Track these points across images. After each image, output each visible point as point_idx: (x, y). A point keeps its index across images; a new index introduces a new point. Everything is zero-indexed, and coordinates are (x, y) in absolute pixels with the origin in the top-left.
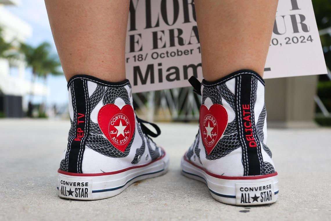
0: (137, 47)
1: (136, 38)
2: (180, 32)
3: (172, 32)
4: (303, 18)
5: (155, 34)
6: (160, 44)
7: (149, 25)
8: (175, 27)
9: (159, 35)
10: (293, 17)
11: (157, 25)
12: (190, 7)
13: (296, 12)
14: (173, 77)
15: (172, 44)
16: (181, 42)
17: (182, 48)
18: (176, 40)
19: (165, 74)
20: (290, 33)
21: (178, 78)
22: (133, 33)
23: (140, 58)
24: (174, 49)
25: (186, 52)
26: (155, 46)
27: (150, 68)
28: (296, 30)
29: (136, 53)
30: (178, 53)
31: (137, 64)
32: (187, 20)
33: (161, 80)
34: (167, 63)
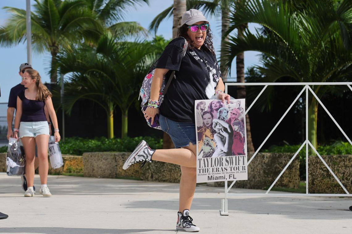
0: (209, 171)
1: (209, 169)
2: (218, 168)
3: (217, 168)
4: (245, 167)
5: (213, 168)
6: (214, 171)
7: (211, 166)
8: (217, 167)
9: (214, 169)
10: (243, 167)
11: (213, 166)
12: (221, 162)
13: (244, 166)
14: (216, 179)
15: (217, 171)
16: (219, 171)
17: (219, 172)
18: (217, 170)
19: (215, 178)
20: (242, 171)
21: (217, 179)
22: (208, 168)
23: (209, 174)
24: (217, 173)
25: (219, 174)
26: (213, 172)
27: (212, 176)
28: (243, 170)
29: (209, 173)
30: (218, 174)
31: (209, 175)
32: (220, 166)
33: (214, 179)
34: (215, 176)
